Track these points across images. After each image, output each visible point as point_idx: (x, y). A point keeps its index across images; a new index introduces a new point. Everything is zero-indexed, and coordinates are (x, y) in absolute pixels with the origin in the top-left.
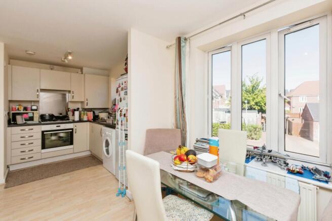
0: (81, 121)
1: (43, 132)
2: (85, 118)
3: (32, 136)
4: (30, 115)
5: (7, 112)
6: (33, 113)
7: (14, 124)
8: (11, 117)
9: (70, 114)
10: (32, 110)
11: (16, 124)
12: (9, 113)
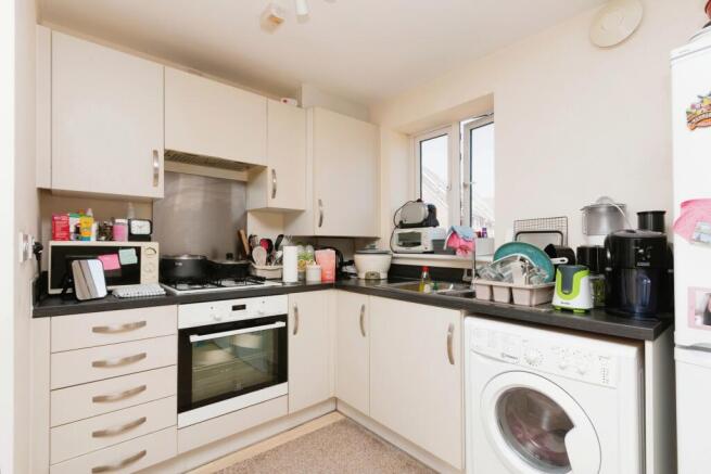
0: (303, 286)
1: (184, 335)
2: (314, 277)
3: (143, 356)
4: (128, 257)
5: (31, 243)
6: (138, 250)
7: (63, 297)
8: (47, 266)
9: (259, 254)
10: (132, 237)
11: (73, 296)
12: (38, 249)
